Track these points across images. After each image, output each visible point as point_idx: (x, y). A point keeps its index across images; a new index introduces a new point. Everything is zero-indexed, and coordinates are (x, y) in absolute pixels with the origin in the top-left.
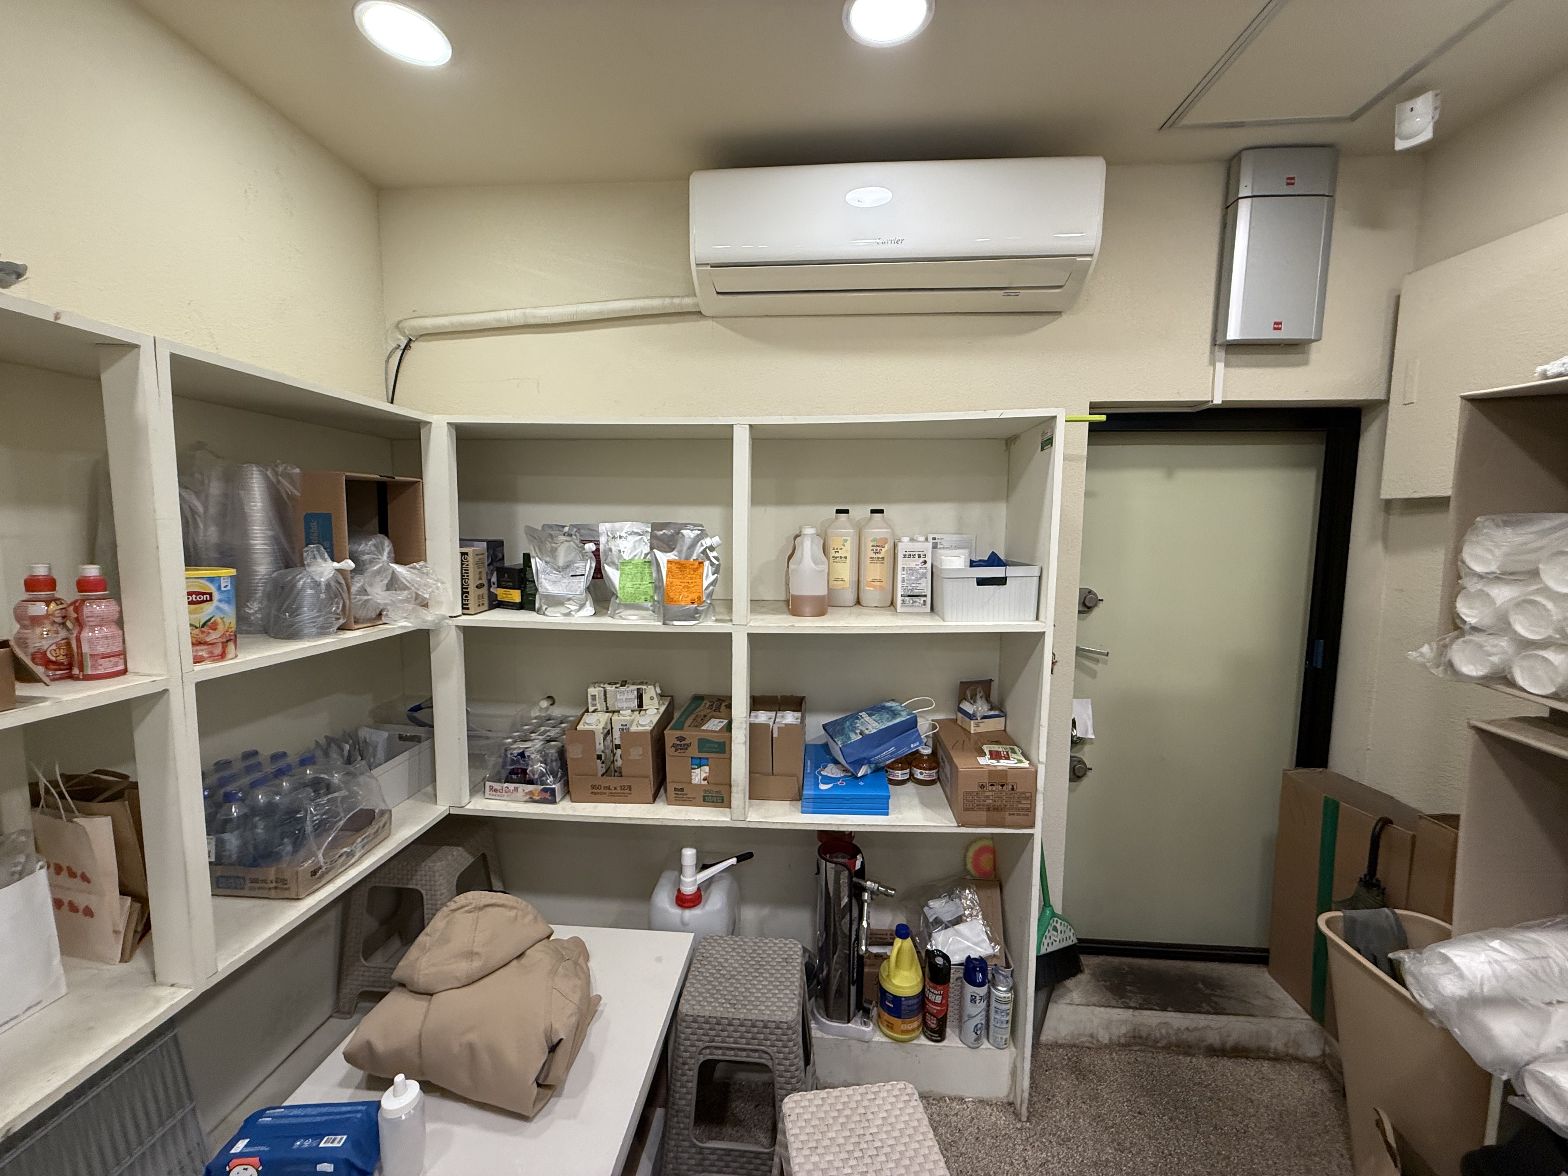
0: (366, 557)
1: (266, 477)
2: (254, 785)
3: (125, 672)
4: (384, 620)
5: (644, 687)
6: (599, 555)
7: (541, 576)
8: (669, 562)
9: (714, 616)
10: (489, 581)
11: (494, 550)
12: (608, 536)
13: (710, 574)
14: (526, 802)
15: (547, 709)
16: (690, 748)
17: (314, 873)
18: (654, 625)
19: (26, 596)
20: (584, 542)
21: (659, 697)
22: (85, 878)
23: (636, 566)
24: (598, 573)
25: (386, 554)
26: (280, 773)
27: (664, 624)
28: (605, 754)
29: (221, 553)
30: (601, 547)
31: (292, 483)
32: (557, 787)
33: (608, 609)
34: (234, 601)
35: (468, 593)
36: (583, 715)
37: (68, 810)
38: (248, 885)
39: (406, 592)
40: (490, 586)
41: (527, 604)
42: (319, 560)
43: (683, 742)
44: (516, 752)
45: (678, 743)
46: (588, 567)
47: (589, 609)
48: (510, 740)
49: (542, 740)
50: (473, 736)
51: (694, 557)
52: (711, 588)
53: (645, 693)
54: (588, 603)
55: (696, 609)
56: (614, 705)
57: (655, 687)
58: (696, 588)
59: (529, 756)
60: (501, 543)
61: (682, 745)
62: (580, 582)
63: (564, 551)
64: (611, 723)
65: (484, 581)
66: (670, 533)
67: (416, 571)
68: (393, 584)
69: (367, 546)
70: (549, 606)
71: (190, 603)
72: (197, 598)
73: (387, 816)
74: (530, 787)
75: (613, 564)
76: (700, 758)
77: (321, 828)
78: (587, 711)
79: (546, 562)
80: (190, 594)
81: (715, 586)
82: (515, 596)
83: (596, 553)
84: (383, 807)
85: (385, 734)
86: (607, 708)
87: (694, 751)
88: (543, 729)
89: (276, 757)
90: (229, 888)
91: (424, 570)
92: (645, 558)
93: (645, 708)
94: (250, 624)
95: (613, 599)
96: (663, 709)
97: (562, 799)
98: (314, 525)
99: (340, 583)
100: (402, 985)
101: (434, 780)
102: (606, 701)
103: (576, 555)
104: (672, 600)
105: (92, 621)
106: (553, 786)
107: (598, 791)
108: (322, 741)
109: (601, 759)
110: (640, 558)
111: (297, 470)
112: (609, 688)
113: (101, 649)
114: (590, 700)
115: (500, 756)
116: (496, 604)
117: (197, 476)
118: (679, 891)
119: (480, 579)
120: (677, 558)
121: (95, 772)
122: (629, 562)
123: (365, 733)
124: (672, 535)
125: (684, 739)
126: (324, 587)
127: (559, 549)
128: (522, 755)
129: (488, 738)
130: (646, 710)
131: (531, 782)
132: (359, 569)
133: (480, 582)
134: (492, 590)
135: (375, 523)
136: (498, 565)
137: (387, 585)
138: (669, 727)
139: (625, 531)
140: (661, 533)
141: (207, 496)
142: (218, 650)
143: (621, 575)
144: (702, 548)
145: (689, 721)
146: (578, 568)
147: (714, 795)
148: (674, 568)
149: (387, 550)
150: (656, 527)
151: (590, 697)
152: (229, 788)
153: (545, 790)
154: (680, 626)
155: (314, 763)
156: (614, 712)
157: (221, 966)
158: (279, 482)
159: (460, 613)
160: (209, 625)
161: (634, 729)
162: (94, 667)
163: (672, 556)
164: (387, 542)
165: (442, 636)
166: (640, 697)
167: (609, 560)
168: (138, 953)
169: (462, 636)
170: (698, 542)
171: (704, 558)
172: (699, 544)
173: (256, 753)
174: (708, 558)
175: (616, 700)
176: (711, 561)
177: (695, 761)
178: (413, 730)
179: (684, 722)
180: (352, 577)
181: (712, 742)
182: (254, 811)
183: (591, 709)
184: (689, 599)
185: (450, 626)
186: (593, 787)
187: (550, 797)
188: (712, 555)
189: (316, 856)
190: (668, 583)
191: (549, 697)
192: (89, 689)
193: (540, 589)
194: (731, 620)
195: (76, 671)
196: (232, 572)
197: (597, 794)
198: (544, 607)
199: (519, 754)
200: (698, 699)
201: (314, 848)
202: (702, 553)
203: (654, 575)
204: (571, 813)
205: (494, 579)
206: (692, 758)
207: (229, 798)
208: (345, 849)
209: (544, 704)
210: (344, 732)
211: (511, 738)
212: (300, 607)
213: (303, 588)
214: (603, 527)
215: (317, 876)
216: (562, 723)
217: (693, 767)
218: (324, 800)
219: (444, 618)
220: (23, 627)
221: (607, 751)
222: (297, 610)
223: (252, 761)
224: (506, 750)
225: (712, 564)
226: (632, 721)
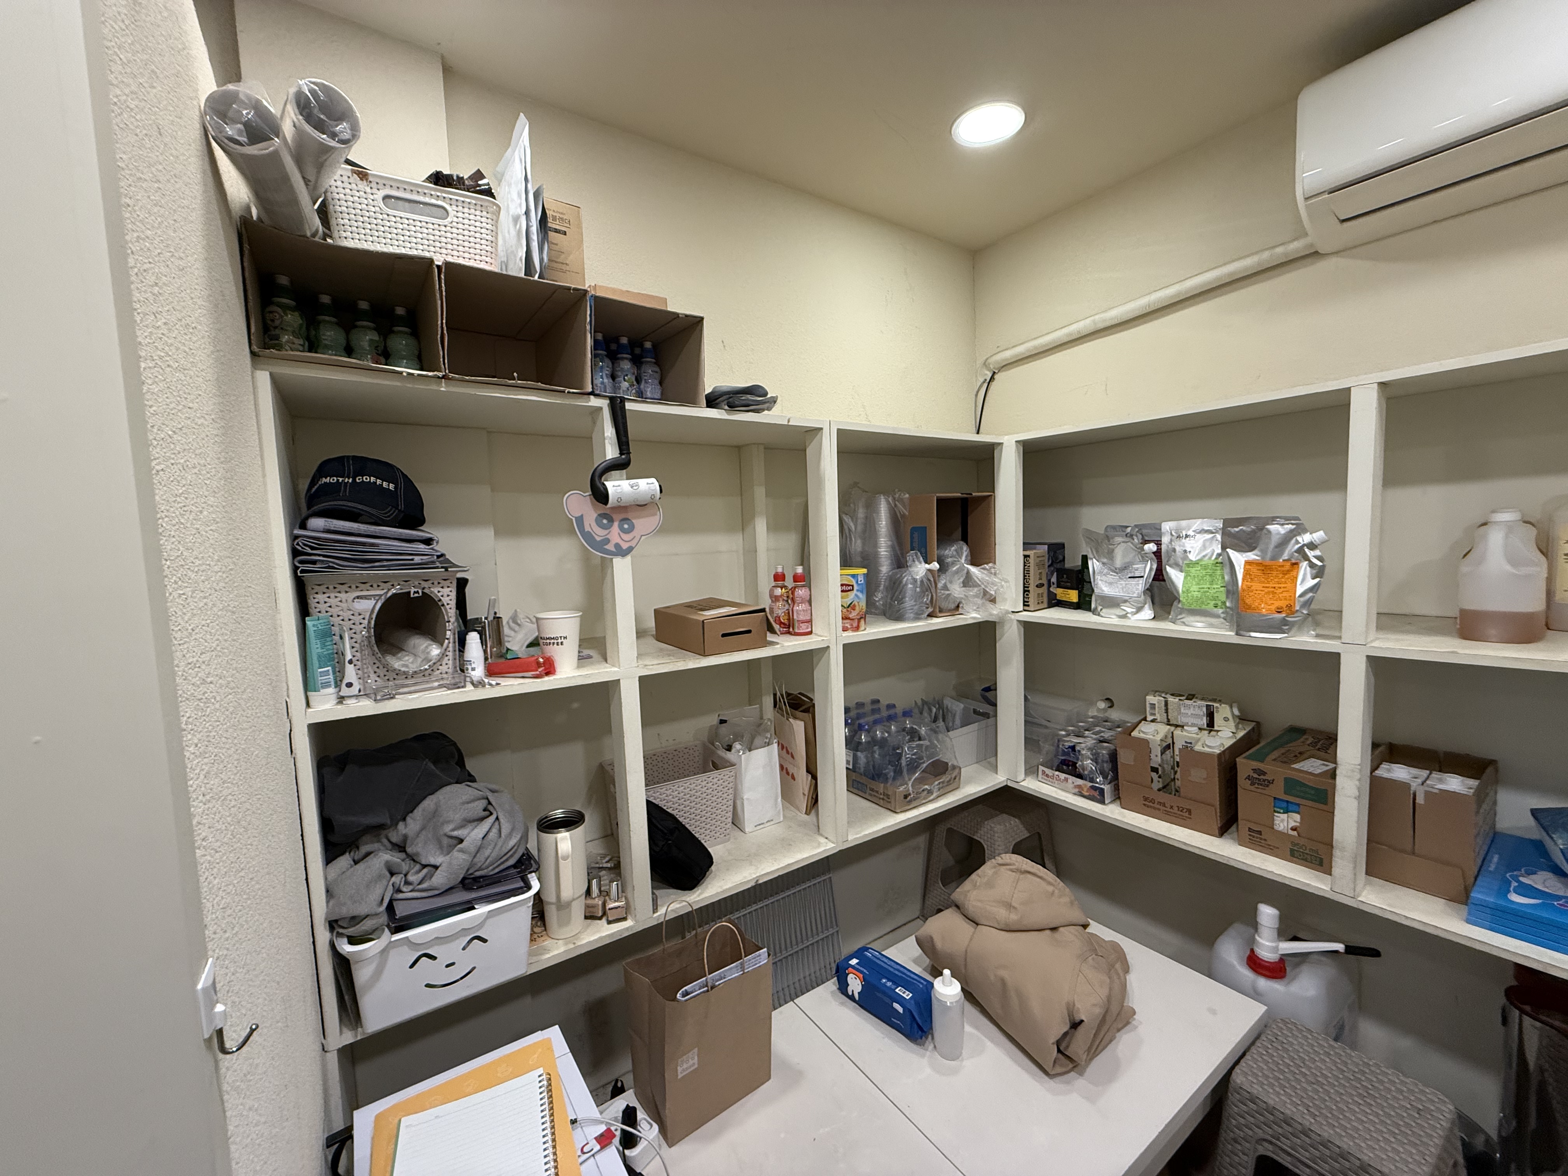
0: (949, 560)
1: (888, 503)
2: (876, 722)
3: (811, 633)
4: (960, 611)
5: (1216, 705)
6: (1161, 556)
7: (1098, 577)
8: (1248, 563)
9: (1314, 630)
10: (1049, 581)
11: (1055, 552)
12: (1171, 534)
13: (1309, 576)
14: (1075, 794)
15: (1104, 710)
16: (1271, 785)
17: (906, 797)
18: (1225, 634)
19: (773, 584)
20: (1146, 542)
21: (1238, 720)
22: (793, 757)
23: (1205, 567)
24: (1160, 575)
25: (964, 558)
26: (890, 718)
27: (1237, 634)
28: (1163, 768)
29: (862, 558)
30: (1164, 547)
31: (904, 506)
32: (1107, 788)
33: (1169, 613)
34: (865, 592)
35: (1029, 591)
36: (1140, 722)
37: (787, 713)
38: (868, 791)
39: (976, 589)
40: (1049, 586)
41: (1083, 604)
42: (917, 563)
43: (1262, 777)
44: (1067, 744)
45: (1256, 776)
46: (1148, 568)
47: (1148, 613)
48: (1063, 733)
49: (1095, 739)
50: (1030, 722)
51: (1285, 556)
52: (1311, 594)
53: (1218, 712)
54: (1147, 606)
55: (1284, 619)
56: (1176, 719)
57: (1231, 707)
58: (1285, 594)
59: (1079, 751)
60: (1062, 546)
61: (1260, 780)
62: (1138, 584)
63: (1122, 552)
64: (1173, 737)
65: (1044, 581)
66: (1249, 529)
67: (985, 572)
68: (968, 582)
69: (950, 551)
70: (1104, 607)
71: (842, 591)
72: (846, 588)
73: (957, 771)
74: (1079, 782)
75: (1177, 566)
76: (1287, 802)
77: (913, 766)
78: (1145, 719)
79: (1104, 564)
80: (842, 585)
81: (1316, 593)
82: (1073, 596)
83: (1158, 554)
84: (956, 763)
85: (962, 706)
86: (1168, 720)
87: (1278, 789)
88: (1098, 729)
89: (891, 706)
90: (858, 789)
91: (993, 571)
92: (1216, 558)
93: (1216, 728)
94: (876, 608)
95: (1175, 603)
96: (1241, 734)
97: (1111, 802)
98: (916, 535)
99: (929, 580)
100: (957, 907)
101: (996, 755)
102: (1167, 712)
103: (1134, 556)
104: (1249, 607)
105: (798, 600)
106: (1102, 786)
107: (1151, 804)
108: (920, 703)
109: (1157, 773)
110: (1210, 558)
111: (907, 496)
112: (1171, 699)
113: (802, 618)
114: (1148, 709)
115: (1053, 745)
116: (1055, 602)
117: (852, 505)
118: (1252, 951)
119: (1040, 579)
120: (1257, 558)
121: (800, 694)
122: (1197, 563)
123: (948, 702)
124: (1253, 532)
125: (1264, 773)
126: (919, 583)
127: (1116, 551)
128: (1073, 748)
129: (1046, 727)
130: (1218, 731)
131: (1080, 776)
132: (943, 568)
133: (1040, 582)
134: (1051, 589)
135: (959, 533)
136: (1058, 566)
137: (963, 582)
138: (1244, 755)
139: (1193, 529)
140: (1237, 529)
141: (857, 519)
142: (855, 625)
143: (1185, 577)
144: (1297, 546)
145: (1275, 754)
146: (1137, 570)
147: (1307, 851)
148: (1255, 570)
149: (965, 554)
150: (1228, 523)
151: (1148, 706)
152: (862, 721)
153: (1093, 788)
154: (1259, 638)
155: (911, 716)
156: (1177, 726)
157: (850, 838)
158: (896, 505)
159: (1021, 609)
160: (851, 607)
161: (1198, 748)
162: (799, 629)
163: (1252, 556)
164: (965, 548)
165: (1006, 627)
166: (1210, 716)
167: (1172, 561)
168: (813, 811)
169: (1022, 629)
170: (1291, 539)
171: (1300, 557)
172: (1293, 541)
173: (878, 701)
174: (1306, 558)
175: (1180, 713)
176: (1310, 561)
177: (1278, 803)
178: (984, 708)
179: (1267, 754)
180: (939, 576)
181: (1304, 785)
182: (873, 742)
183: (1149, 718)
184: (1273, 607)
185: (1011, 620)
186: (1146, 799)
187: (1098, 796)
188: (1310, 554)
189: (907, 784)
190: (1244, 587)
191: (1108, 699)
192: (796, 640)
193: (1095, 589)
194: (1340, 638)
195: (791, 630)
196: (865, 571)
197: (1149, 807)
198: (1099, 608)
199: (1070, 747)
200: (1296, 732)
201: (907, 779)
202: (1296, 551)
203: (1227, 578)
204: (1119, 818)
205: (1054, 579)
206: (1275, 798)
207: (861, 727)
208: (926, 787)
209: (1102, 705)
210: (934, 699)
211: (1065, 730)
212: (904, 597)
213: (906, 584)
214: (1166, 526)
215: (908, 801)
216: (1119, 727)
217: (1276, 809)
218: (914, 744)
219: (1007, 612)
220: (772, 601)
221: (1165, 766)
222: (902, 599)
223: (875, 707)
224: (1059, 741)
225: (1312, 565)
226: (1199, 740)
